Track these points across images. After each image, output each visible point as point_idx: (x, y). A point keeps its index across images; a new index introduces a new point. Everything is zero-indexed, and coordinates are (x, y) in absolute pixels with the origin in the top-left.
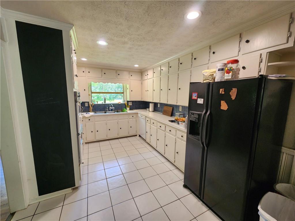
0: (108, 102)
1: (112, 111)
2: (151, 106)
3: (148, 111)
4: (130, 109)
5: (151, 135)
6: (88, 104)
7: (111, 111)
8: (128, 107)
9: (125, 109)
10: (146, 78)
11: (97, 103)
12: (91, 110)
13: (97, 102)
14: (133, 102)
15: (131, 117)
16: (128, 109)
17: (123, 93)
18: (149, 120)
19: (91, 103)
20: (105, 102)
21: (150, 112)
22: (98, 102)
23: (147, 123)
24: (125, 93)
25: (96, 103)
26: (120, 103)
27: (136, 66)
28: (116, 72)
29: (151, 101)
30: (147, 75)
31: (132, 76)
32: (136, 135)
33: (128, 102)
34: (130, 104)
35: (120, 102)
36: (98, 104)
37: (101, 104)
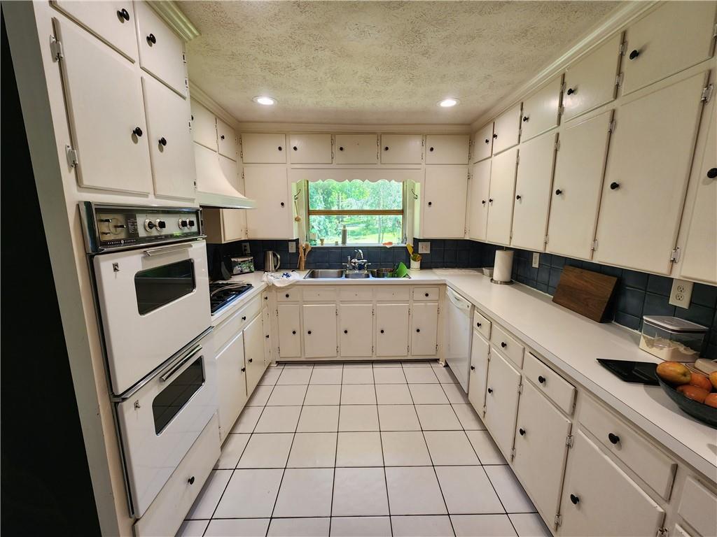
0: (351, 242)
1: (361, 272)
2: (501, 263)
3: (486, 279)
4: (423, 267)
5: (490, 391)
6: (297, 248)
7: (360, 269)
8: (415, 260)
9: (403, 267)
10: (485, 150)
11: (322, 244)
12: (303, 264)
13: (322, 240)
14: (434, 242)
15: (419, 295)
16: (415, 265)
17: (402, 212)
18: (486, 323)
19: (303, 243)
20: (344, 241)
21: (496, 282)
22: (325, 242)
23: (475, 332)
24: (408, 212)
25: (318, 244)
26: (388, 246)
27: (448, 103)
28: (379, 140)
29: (504, 242)
30: (490, 137)
31: (432, 149)
32: (436, 361)
33: (416, 241)
34: (424, 249)
35: (390, 243)
36: (324, 246)
37: (334, 246)
